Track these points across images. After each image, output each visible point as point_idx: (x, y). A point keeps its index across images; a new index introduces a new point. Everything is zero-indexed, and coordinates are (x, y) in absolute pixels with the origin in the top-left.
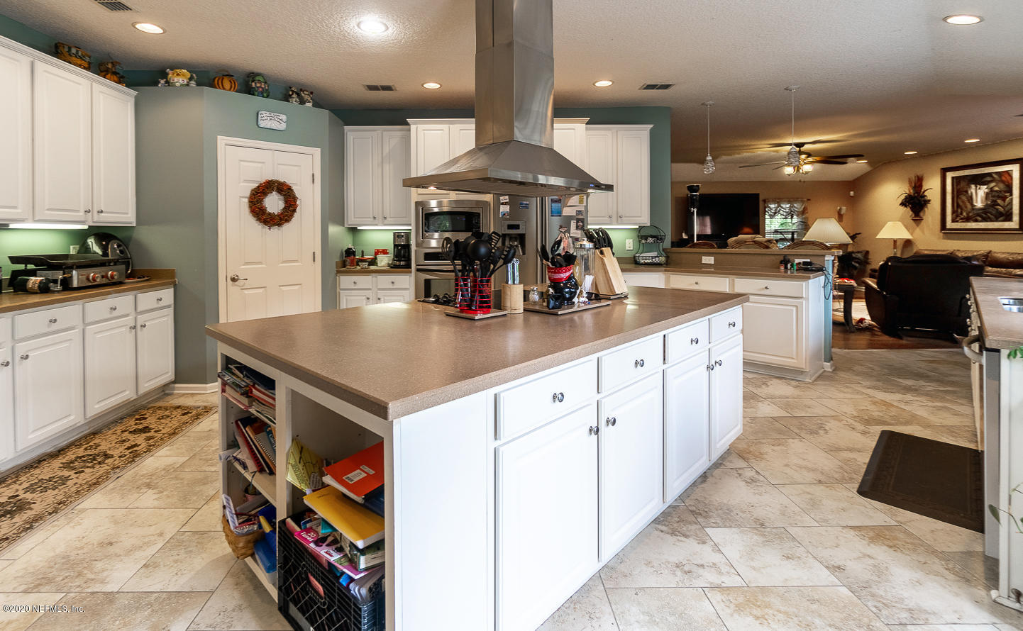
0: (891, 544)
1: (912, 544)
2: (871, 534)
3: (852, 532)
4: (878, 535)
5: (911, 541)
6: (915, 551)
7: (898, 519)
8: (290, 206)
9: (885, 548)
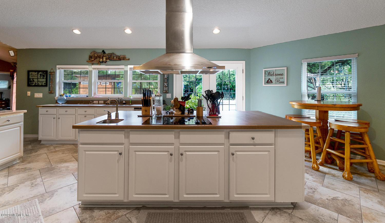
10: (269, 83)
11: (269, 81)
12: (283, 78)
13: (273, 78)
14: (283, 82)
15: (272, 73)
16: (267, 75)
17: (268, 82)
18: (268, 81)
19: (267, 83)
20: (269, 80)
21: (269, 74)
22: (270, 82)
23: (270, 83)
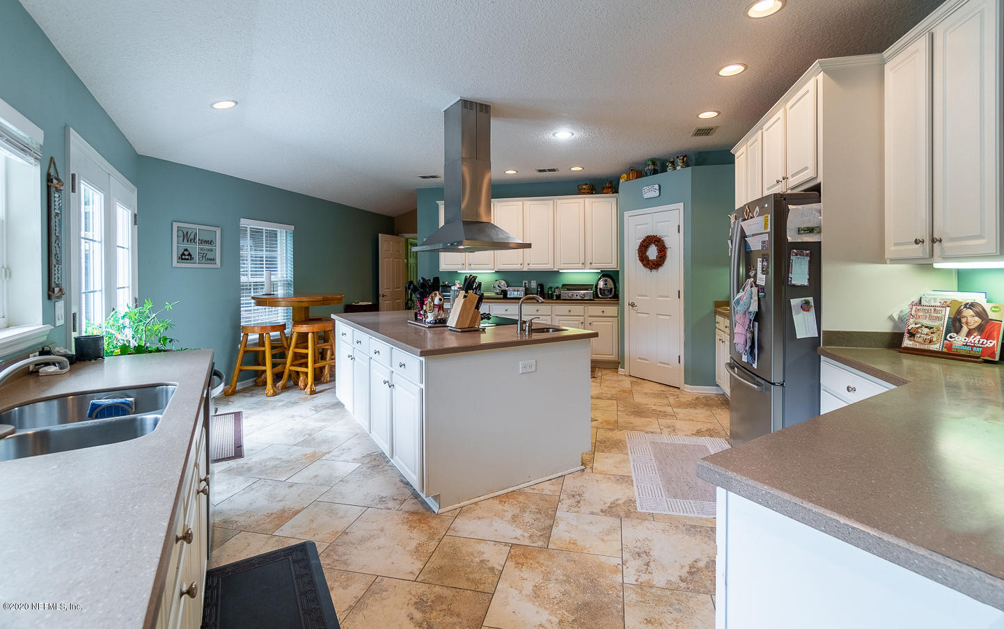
0: (272, 516)
1: (260, 525)
2: (286, 515)
3: (297, 508)
4: (283, 516)
5: (261, 527)
6: (257, 521)
7: (275, 539)
8: (662, 250)
9: (275, 511)
10: (185, 259)
11: (185, 255)
12: (212, 250)
13: (195, 249)
14: (213, 260)
15: (192, 237)
16: (182, 238)
17: (183, 257)
18: (183, 254)
19: (182, 259)
20: (186, 253)
21: (186, 236)
22: (187, 257)
23: (188, 259)
